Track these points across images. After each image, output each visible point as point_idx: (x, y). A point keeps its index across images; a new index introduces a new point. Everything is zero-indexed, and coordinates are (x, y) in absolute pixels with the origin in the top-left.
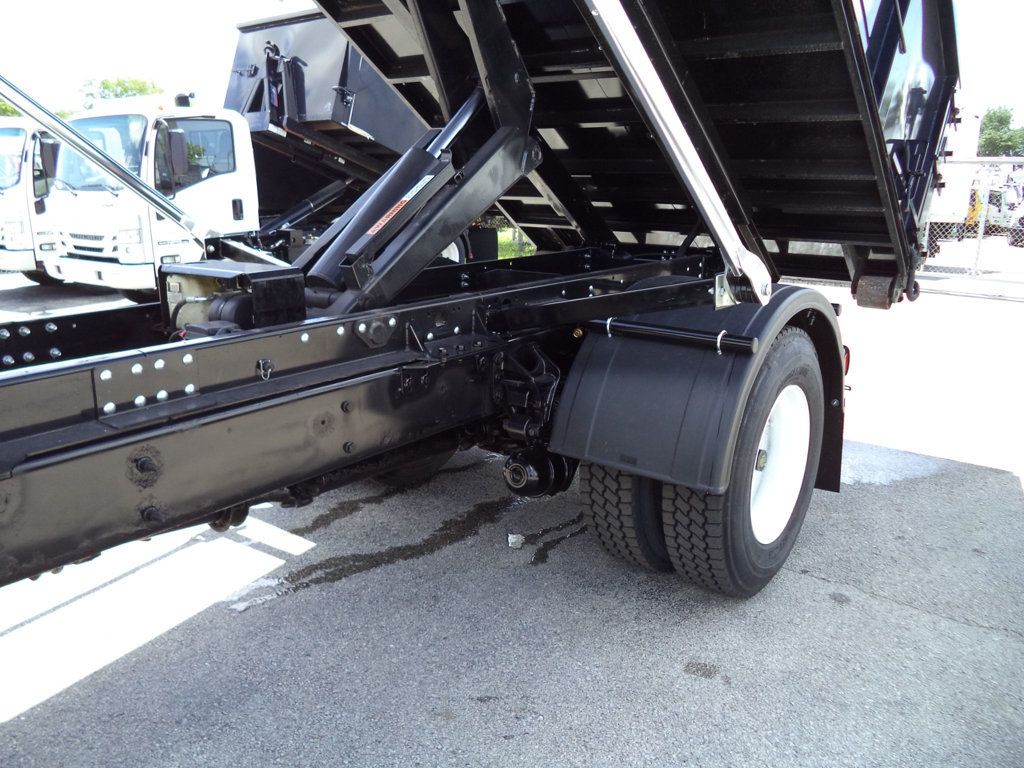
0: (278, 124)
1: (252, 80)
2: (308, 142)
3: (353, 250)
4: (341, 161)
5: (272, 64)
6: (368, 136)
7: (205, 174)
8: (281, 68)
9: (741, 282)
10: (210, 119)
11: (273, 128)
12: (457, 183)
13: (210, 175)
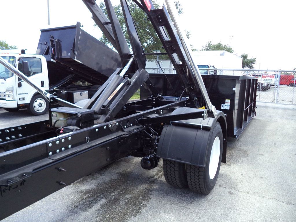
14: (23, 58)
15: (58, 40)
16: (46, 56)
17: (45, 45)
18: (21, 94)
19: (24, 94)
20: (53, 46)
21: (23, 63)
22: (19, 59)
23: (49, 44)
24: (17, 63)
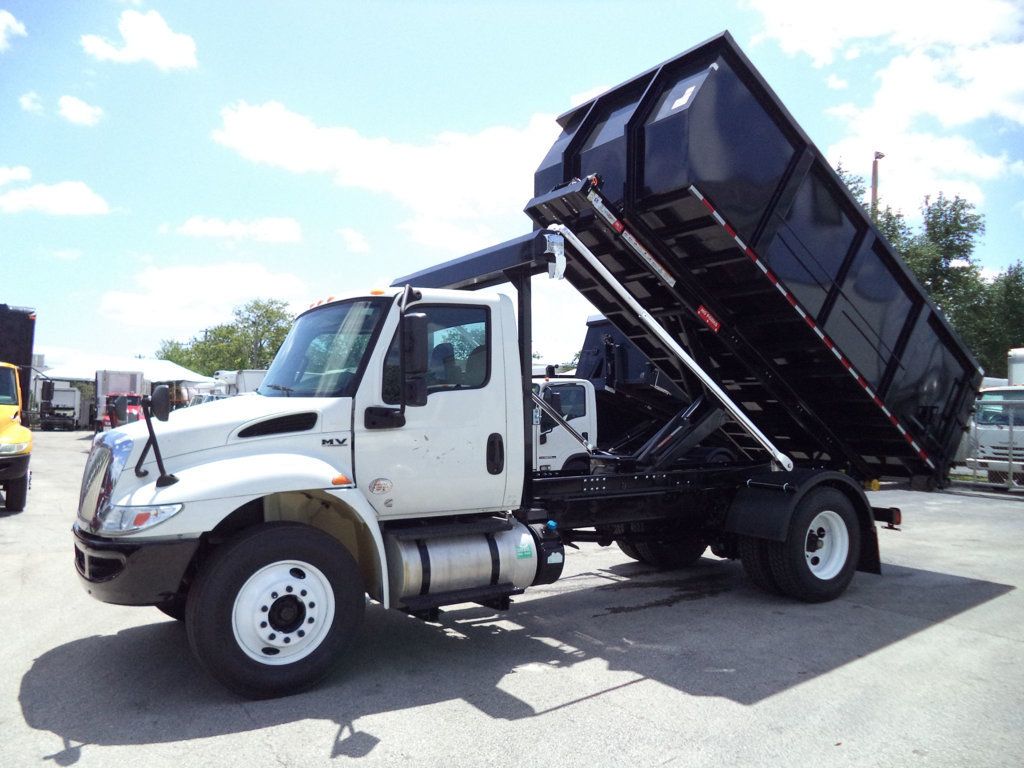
0: (610, 386)
1: (595, 358)
2: (629, 396)
3: (653, 452)
4: (649, 408)
5: (609, 348)
6: (667, 392)
7: (565, 418)
8: (614, 352)
9: (779, 463)
10: (573, 385)
11: (607, 388)
12: (691, 429)
13: (568, 419)
14: (553, 386)
15: (622, 345)
16: (595, 380)
17: (596, 355)
18: (544, 458)
19: (549, 458)
20: (610, 357)
21: (553, 396)
22: (545, 389)
23: (603, 355)
24: (542, 395)
